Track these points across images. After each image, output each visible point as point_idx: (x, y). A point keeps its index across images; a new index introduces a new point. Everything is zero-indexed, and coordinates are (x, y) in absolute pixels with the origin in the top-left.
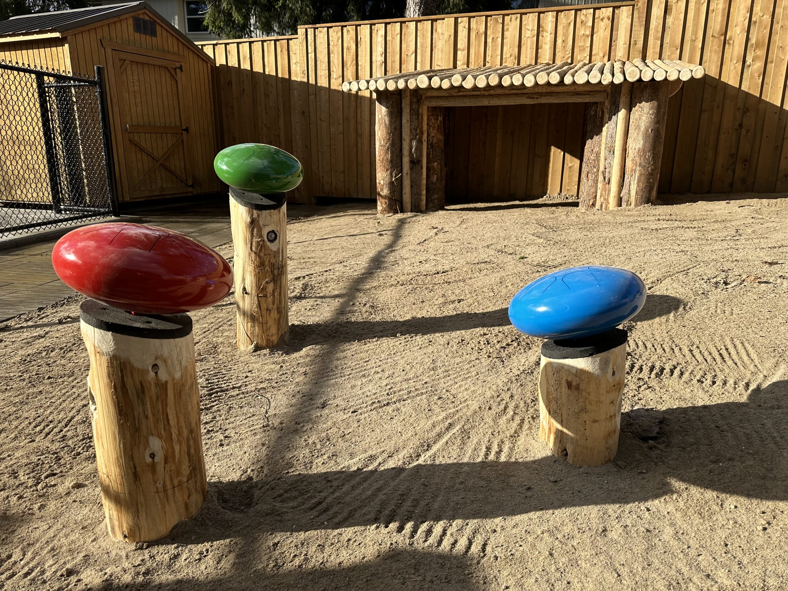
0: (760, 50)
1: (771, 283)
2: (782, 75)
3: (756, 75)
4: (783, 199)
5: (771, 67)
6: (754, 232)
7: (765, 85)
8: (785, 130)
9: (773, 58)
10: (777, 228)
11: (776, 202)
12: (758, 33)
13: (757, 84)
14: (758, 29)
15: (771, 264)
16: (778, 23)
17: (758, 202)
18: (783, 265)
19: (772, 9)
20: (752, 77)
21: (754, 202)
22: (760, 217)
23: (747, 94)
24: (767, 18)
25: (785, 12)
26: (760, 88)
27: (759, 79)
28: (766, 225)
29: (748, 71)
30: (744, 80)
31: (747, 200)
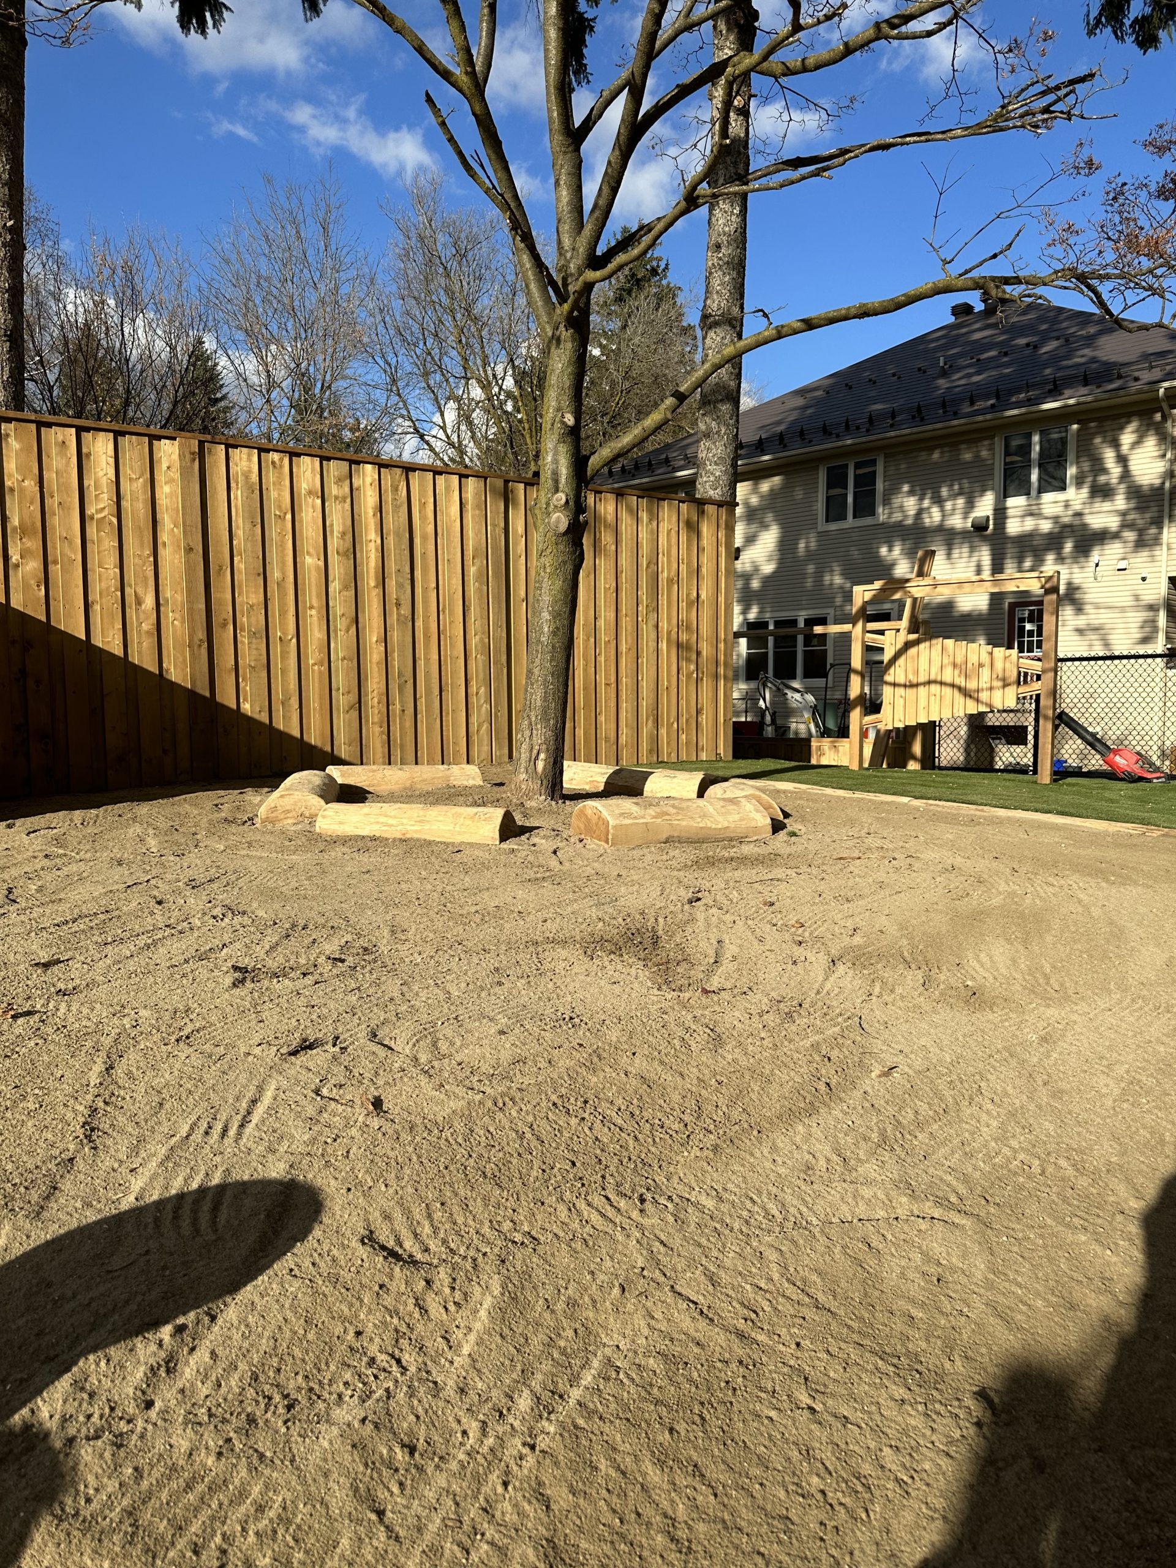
0: (30, 539)
1: (36, 1012)
2: (77, 586)
3: (32, 582)
4: (110, 807)
5: (55, 570)
6: (40, 889)
7: (52, 602)
8: (101, 680)
9: (56, 556)
10: (84, 875)
11: (97, 816)
12: (20, 509)
13: (39, 599)
14: (20, 503)
15: (46, 966)
16: (53, 497)
17: (65, 818)
18: (70, 962)
19: (36, 471)
20: (26, 586)
21: (59, 820)
22: (61, 851)
23: (23, 615)
24: (31, 485)
25: (61, 480)
26: (44, 606)
27: (40, 590)
28: (66, 870)
29: (16, 575)
30: (12, 591)
31: (48, 815)
